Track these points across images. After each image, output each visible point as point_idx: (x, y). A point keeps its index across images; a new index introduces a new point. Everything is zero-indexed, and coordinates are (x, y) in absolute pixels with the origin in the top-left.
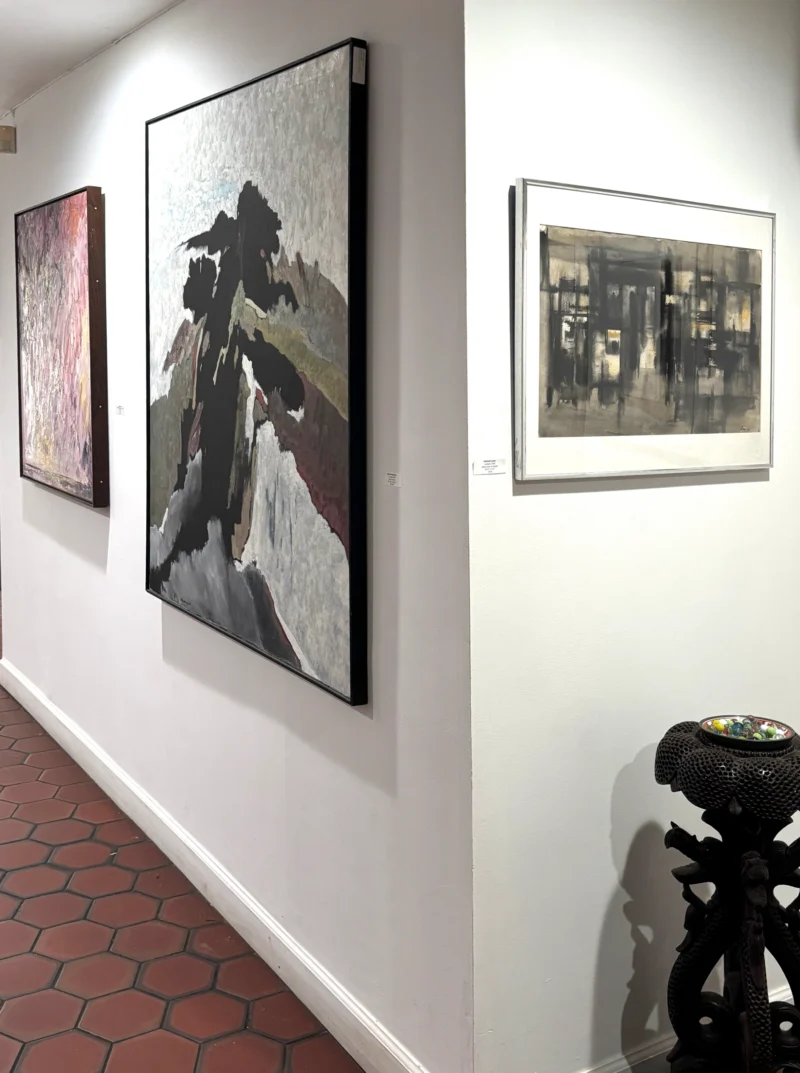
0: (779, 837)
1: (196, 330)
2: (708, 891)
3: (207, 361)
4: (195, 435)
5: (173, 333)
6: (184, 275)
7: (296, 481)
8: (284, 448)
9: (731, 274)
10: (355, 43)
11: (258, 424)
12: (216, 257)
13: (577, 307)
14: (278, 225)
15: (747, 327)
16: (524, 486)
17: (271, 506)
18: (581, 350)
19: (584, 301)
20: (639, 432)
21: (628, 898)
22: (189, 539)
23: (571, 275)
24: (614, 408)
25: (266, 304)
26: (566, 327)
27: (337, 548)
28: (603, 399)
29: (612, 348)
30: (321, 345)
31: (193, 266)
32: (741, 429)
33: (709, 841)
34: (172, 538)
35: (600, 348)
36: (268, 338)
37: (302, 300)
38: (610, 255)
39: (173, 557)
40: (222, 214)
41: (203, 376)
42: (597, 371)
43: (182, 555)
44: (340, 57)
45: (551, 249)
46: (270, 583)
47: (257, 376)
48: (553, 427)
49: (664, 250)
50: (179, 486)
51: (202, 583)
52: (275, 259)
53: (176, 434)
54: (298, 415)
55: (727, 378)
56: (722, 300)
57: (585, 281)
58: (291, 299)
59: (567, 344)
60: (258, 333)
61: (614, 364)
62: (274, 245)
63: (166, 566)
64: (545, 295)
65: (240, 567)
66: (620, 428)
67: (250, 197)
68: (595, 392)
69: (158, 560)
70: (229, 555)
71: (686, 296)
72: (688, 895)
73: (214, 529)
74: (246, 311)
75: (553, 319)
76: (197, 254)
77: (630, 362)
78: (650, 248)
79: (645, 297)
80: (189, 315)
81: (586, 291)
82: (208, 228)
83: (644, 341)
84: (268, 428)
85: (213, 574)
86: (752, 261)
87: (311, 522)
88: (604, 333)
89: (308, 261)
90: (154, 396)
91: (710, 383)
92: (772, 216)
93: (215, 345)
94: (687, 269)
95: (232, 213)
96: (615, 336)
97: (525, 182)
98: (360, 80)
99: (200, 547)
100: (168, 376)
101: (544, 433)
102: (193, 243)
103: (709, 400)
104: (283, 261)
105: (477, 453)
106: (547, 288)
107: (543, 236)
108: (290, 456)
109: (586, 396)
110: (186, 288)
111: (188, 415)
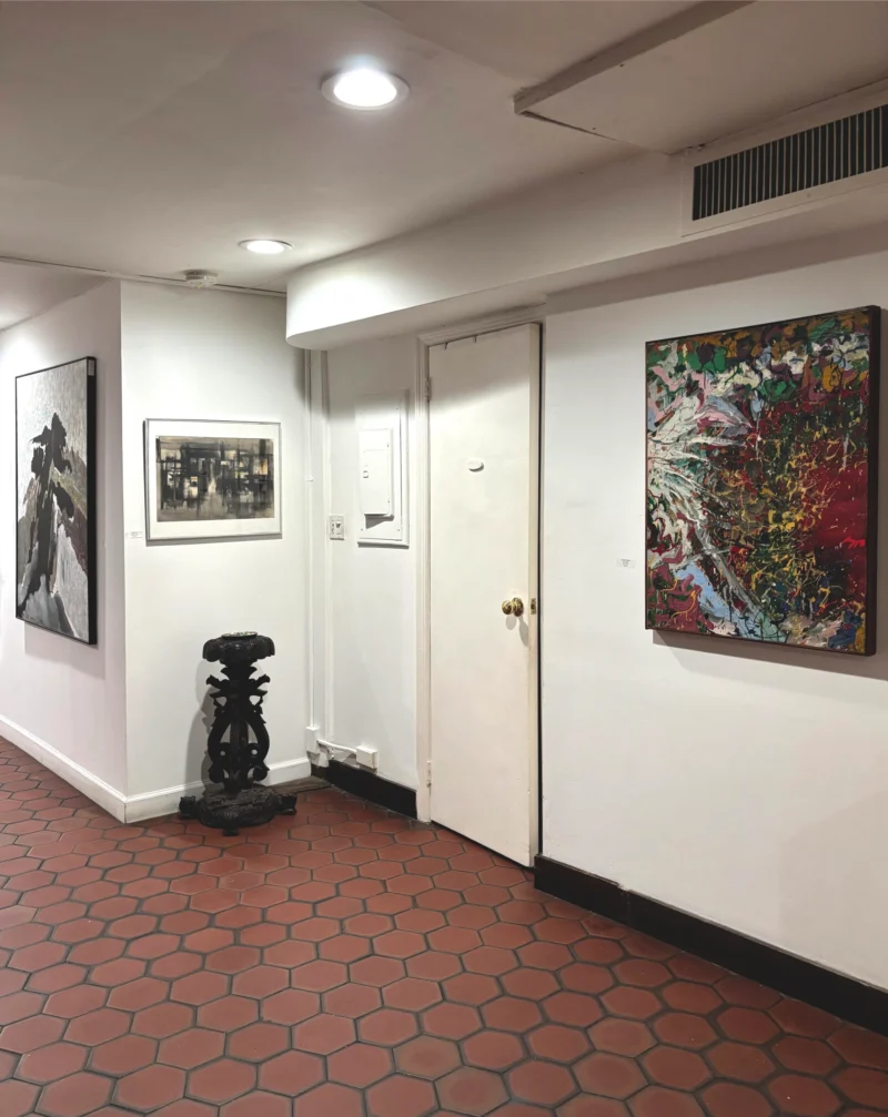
0: (251, 677)
1: (36, 482)
2: (222, 701)
3: (40, 497)
4: (35, 534)
5: (27, 485)
6: (31, 456)
7: (71, 549)
8: (67, 536)
9: (257, 451)
10: (89, 358)
11: (59, 525)
12: (44, 448)
13: (175, 468)
14: (65, 434)
15: (266, 472)
16: (150, 542)
17: (63, 564)
18: (177, 485)
19: (179, 465)
20: (209, 518)
21: (204, 715)
22: (33, 587)
23: (172, 455)
24: (195, 509)
25: (61, 470)
26: (169, 477)
27: (84, 577)
28: (189, 505)
29: (194, 484)
30: (79, 488)
31: (35, 451)
32: (264, 516)
33: (224, 681)
34: (27, 587)
35: (187, 484)
36: (62, 485)
37: (73, 468)
38: (191, 446)
39: (27, 598)
40: (46, 427)
41: (38, 505)
42: (186, 494)
43: (31, 596)
44: (84, 363)
45: (162, 445)
46: (63, 600)
47: (58, 503)
48: (164, 517)
49: (219, 442)
50: (30, 561)
51: (38, 607)
52: (65, 449)
53: (28, 535)
54: (72, 520)
55: (255, 495)
56: (251, 462)
57: (179, 457)
58: (70, 468)
59: (170, 484)
60: (59, 484)
61: (195, 491)
62: (64, 444)
63: (24, 603)
64: (159, 465)
65: (52, 595)
66: (198, 517)
67: (56, 420)
68: (185, 503)
69: (21, 601)
70: (48, 591)
71: (232, 461)
72: (216, 703)
73: (43, 579)
74: (55, 474)
75: (163, 474)
76: (37, 445)
77: (203, 490)
78: (213, 442)
79: (209, 463)
80: (33, 475)
81: (178, 461)
82: (40, 433)
83: (210, 480)
84: (62, 527)
85: (43, 602)
86: (267, 444)
87: (76, 567)
88: (189, 478)
89: (75, 451)
90: (20, 517)
91: (246, 497)
92: (279, 424)
93: (43, 489)
94: (232, 449)
95: (50, 427)
96: (195, 479)
97: (148, 420)
98: (91, 374)
99: (37, 589)
100: (25, 506)
101: (159, 520)
102: (36, 440)
103: (246, 504)
104: (67, 451)
105: (127, 529)
106: (160, 461)
107: (158, 441)
108: (69, 539)
109: (181, 505)
110: (33, 462)
111: (33, 524)
